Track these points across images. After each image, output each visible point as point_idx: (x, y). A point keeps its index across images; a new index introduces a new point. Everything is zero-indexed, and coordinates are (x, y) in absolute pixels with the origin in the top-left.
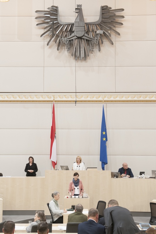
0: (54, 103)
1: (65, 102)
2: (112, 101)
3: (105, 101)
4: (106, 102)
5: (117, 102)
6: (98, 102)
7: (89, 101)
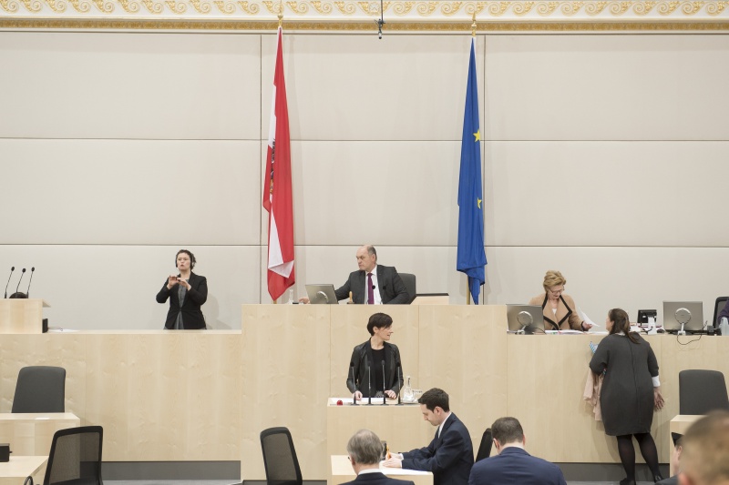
0: (283, 31)
1: (313, 28)
2: (508, 25)
3: (481, 25)
4: (483, 29)
5: (531, 28)
6: (452, 29)
7: (414, 25)
